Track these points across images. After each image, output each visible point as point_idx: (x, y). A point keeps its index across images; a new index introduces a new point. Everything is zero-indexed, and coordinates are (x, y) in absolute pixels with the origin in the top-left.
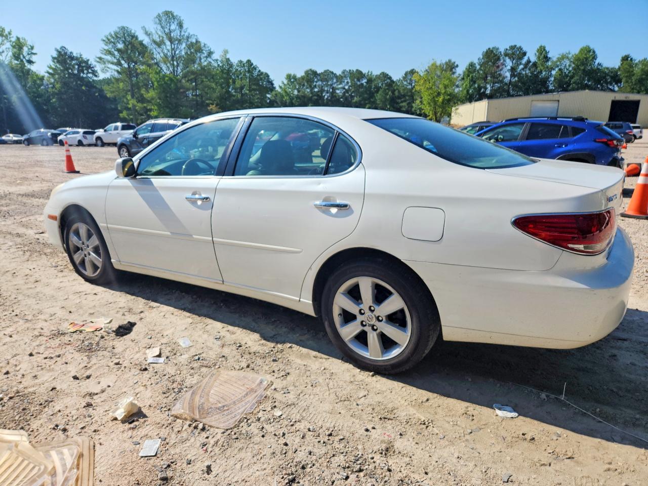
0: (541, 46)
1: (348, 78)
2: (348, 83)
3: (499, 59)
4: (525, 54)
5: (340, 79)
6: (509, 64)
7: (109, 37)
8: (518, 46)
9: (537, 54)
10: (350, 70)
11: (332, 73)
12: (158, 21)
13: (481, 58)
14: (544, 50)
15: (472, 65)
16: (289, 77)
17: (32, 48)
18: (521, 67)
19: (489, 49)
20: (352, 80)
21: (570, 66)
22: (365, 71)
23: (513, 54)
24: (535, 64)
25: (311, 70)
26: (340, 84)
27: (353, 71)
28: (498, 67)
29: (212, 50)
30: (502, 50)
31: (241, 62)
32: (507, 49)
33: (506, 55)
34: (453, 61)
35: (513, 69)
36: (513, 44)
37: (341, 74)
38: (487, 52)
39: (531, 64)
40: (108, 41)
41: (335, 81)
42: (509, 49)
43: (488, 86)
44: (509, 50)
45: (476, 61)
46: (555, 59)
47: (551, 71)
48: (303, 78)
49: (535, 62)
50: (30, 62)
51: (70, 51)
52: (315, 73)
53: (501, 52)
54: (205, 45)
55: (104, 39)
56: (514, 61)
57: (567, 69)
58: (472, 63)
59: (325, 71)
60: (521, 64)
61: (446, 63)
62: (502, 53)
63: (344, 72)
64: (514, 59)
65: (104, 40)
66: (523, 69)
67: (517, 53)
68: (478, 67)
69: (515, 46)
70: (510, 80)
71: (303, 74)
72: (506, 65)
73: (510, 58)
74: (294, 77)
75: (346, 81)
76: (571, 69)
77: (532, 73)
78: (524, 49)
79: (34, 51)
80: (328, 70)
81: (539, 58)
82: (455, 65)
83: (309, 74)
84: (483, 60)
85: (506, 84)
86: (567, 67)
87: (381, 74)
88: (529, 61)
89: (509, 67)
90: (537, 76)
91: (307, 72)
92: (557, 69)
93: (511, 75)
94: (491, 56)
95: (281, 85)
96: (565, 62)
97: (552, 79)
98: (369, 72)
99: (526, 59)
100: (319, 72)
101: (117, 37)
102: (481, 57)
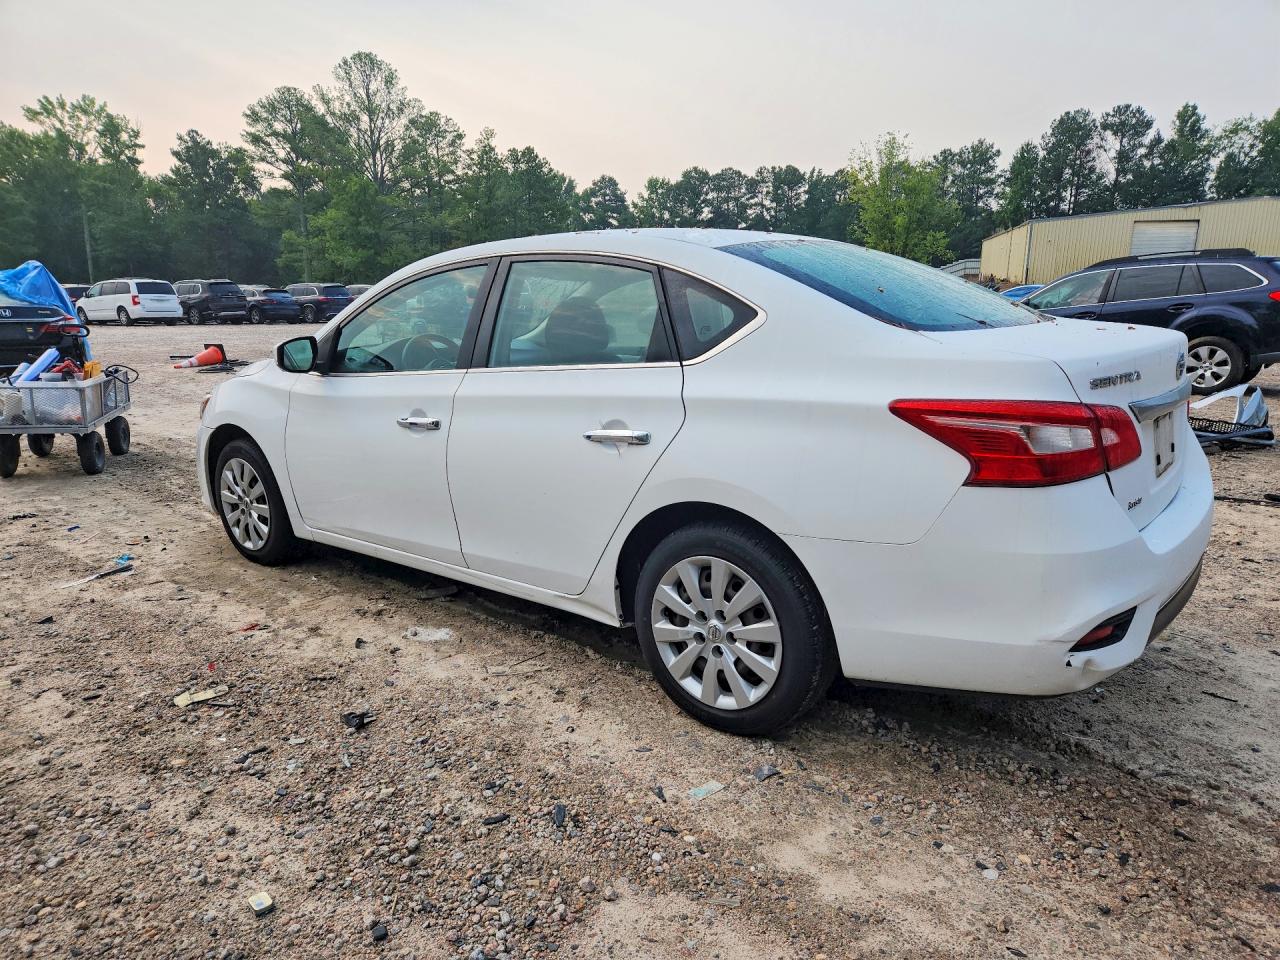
0: (1186, 107)
1: (770, 184)
2: (768, 193)
3: (1088, 136)
4: (1149, 125)
5: (753, 185)
6: (1113, 143)
7: (258, 109)
8: (1134, 107)
9: (1177, 123)
10: (774, 168)
11: (738, 173)
12: (342, 74)
13: (1049, 134)
14: (1194, 114)
15: (1028, 149)
16: (653, 185)
17: (136, 134)
18: (1142, 151)
19: (1068, 113)
20: (776, 188)
21: (1252, 146)
22: (804, 169)
23: (1123, 123)
24: (1172, 146)
25: (695, 169)
26: (752, 198)
27: (781, 169)
28: (1089, 152)
29: (461, 131)
30: (1097, 116)
31: (513, 152)
32: (1108, 115)
33: (1105, 127)
34: (988, 141)
35: (1123, 157)
36: (1122, 103)
37: (754, 175)
38: (1062, 121)
39: (1163, 145)
40: (254, 117)
41: (743, 190)
42: (1112, 113)
43: (1067, 194)
44: (1113, 116)
45: (1037, 141)
46: (1217, 133)
47: (1207, 160)
48: (679, 186)
49: (1173, 140)
50: (135, 161)
51: (207, 140)
52: (704, 176)
53: (1094, 120)
54: (448, 120)
55: (249, 112)
56: (1125, 140)
57: (1246, 155)
58: (1028, 144)
59: (724, 172)
60: (1141, 145)
61: (974, 149)
62: (1098, 124)
63: (760, 172)
64: (1123, 136)
65: (247, 116)
66: (1146, 156)
67: (1129, 123)
68: (1042, 154)
69: (1128, 107)
70: (1116, 180)
71: (680, 179)
72: (1107, 147)
73: (1115, 134)
74: (664, 184)
75: (765, 190)
76: (1254, 153)
77: (1166, 164)
78: (1149, 113)
79: (139, 141)
80: (730, 169)
81: (1181, 131)
82: (994, 150)
83: (692, 177)
84: (1053, 140)
85: (1107, 188)
86: (1247, 150)
87: (837, 174)
88: (1158, 140)
89: (1113, 154)
90: (1176, 170)
91: (686, 175)
92: (1222, 156)
93: (1117, 170)
94: (1072, 131)
95: (637, 200)
96: (1240, 138)
97: (1212, 176)
98: (814, 170)
99: (1151, 135)
100: (712, 173)
101: (274, 108)
102: (1050, 131)
